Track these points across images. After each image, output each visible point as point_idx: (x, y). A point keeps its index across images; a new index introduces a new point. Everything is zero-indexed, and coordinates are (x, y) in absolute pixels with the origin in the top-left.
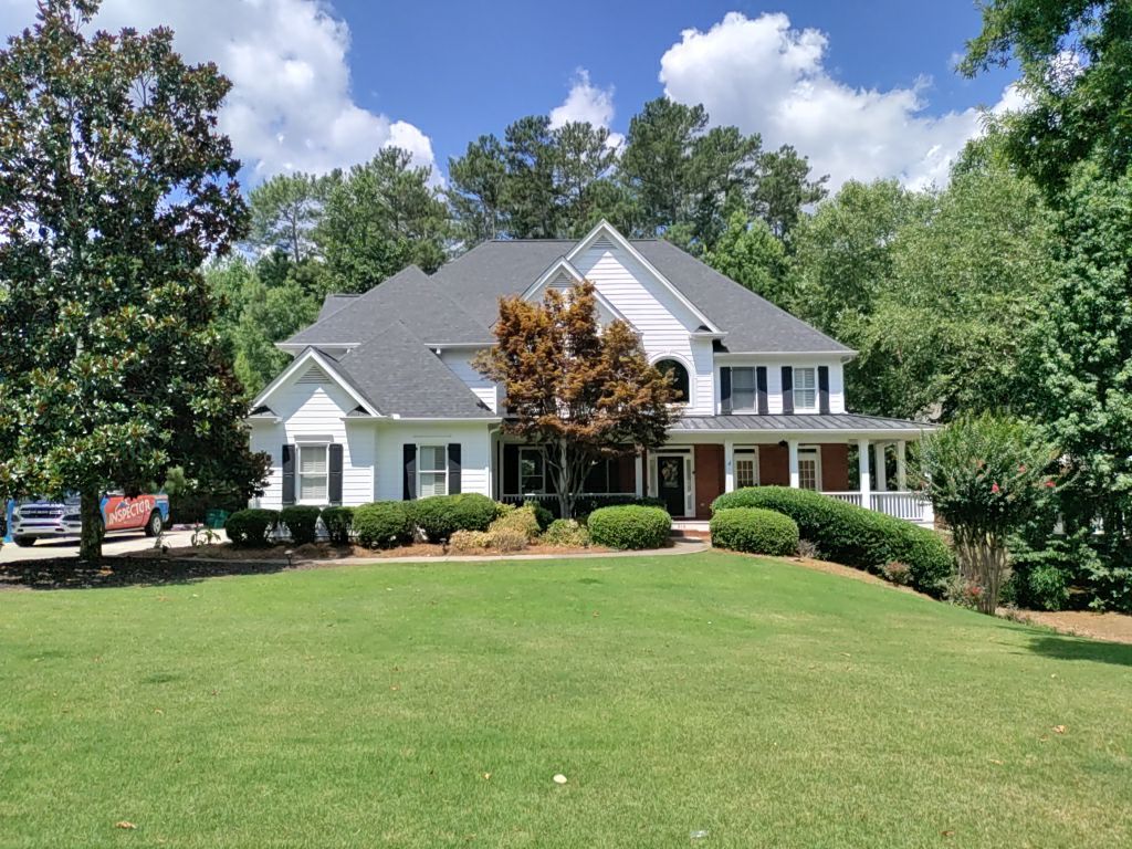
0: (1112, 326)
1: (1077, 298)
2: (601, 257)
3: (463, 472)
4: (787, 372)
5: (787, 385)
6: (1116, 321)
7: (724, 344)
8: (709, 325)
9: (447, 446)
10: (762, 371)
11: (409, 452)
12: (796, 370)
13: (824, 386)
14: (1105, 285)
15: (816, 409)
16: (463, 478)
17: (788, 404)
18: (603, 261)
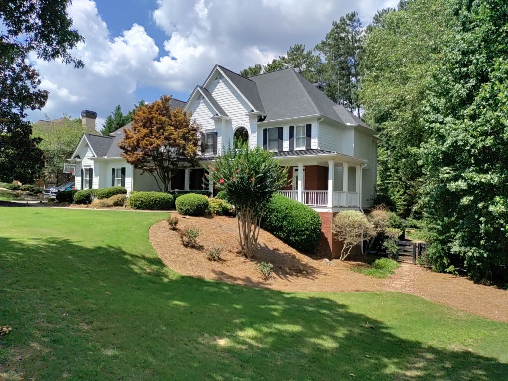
2: (218, 83)
3: (126, 178)
4: (292, 129)
5: (291, 136)
8: (253, 109)
9: (121, 169)
10: (282, 130)
11: (113, 170)
12: (296, 127)
13: (309, 135)
15: (304, 148)
16: (126, 181)
17: (291, 145)
18: (219, 85)
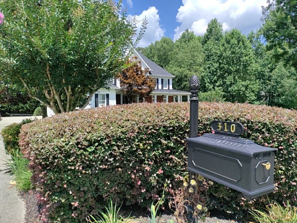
0: (216, 75)
1: (211, 69)
4: (162, 80)
5: (162, 83)
6: (217, 74)
7: (151, 72)
8: (149, 68)
9: (106, 94)
10: (158, 79)
11: (97, 95)
12: (164, 79)
13: (169, 84)
14: (215, 67)
15: (167, 88)
16: (110, 102)
17: (162, 87)
